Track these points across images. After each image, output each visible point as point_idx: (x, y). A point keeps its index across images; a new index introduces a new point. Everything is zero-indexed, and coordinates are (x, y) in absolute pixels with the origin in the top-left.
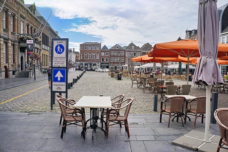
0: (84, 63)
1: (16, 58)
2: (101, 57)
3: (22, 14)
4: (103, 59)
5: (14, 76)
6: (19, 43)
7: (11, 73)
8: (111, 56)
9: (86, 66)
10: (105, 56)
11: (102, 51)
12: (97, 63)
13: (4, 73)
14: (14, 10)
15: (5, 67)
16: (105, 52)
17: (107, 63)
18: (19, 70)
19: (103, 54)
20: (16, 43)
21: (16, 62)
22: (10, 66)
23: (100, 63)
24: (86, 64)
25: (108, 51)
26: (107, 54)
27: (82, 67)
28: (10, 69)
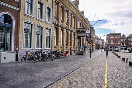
0: (109, 46)
1: (76, 43)
2: (121, 42)
3: (78, 16)
4: (122, 44)
5: (74, 54)
6: (77, 33)
7: (73, 52)
8: (128, 42)
9: (111, 48)
10: (124, 42)
11: (121, 39)
12: (118, 46)
13: (70, 52)
14: (75, 14)
15: (70, 48)
16: (124, 39)
17: (125, 46)
18: (77, 50)
19: (122, 40)
20: (76, 34)
21: (76, 45)
22: (73, 47)
23: (120, 46)
24: (111, 47)
25: (126, 38)
26: (125, 40)
27: (109, 49)
28: (73, 50)
